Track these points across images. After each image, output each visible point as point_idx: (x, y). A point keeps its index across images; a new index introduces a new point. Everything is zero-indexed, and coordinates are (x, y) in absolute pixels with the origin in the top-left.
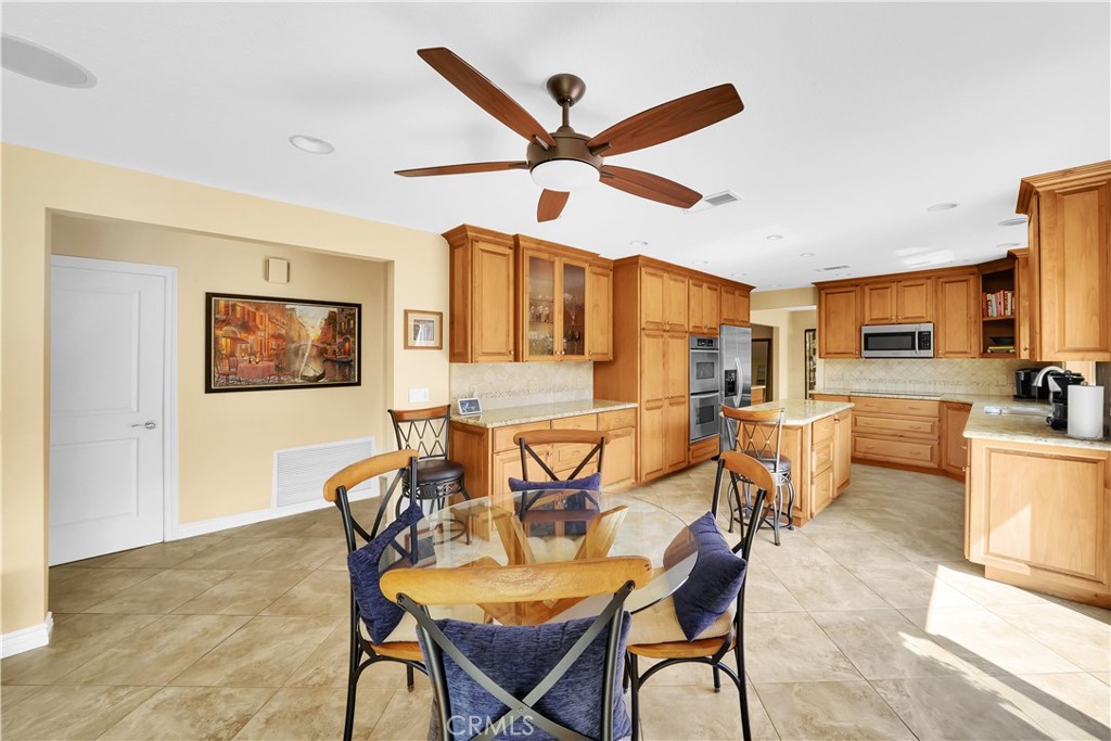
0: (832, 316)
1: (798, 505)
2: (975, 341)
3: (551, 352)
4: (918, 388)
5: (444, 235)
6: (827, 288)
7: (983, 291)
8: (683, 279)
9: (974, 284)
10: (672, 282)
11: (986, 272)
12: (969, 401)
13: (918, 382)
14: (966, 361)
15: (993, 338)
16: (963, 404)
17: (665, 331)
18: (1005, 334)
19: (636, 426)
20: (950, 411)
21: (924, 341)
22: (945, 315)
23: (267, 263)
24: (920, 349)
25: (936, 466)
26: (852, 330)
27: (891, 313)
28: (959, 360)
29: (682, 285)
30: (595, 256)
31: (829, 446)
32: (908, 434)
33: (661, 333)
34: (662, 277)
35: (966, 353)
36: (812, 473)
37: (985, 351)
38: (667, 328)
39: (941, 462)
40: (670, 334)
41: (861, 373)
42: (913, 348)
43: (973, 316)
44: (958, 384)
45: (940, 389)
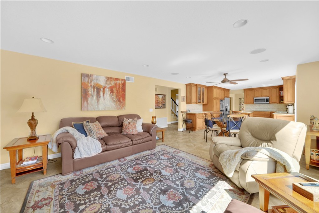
0: (247, 95)
2: (278, 100)
3: (200, 103)
5: (186, 84)
6: (246, 90)
8: (219, 89)
9: (278, 89)
11: (280, 87)
13: (266, 109)
21: (267, 100)
22: (272, 95)
23: (156, 89)
26: (252, 98)
27: (260, 95)
30: (206, 86)
35: (276, 102)
37: (280, 102)
40: (217, 99)
41: (254, 107)
42: (265, 102)
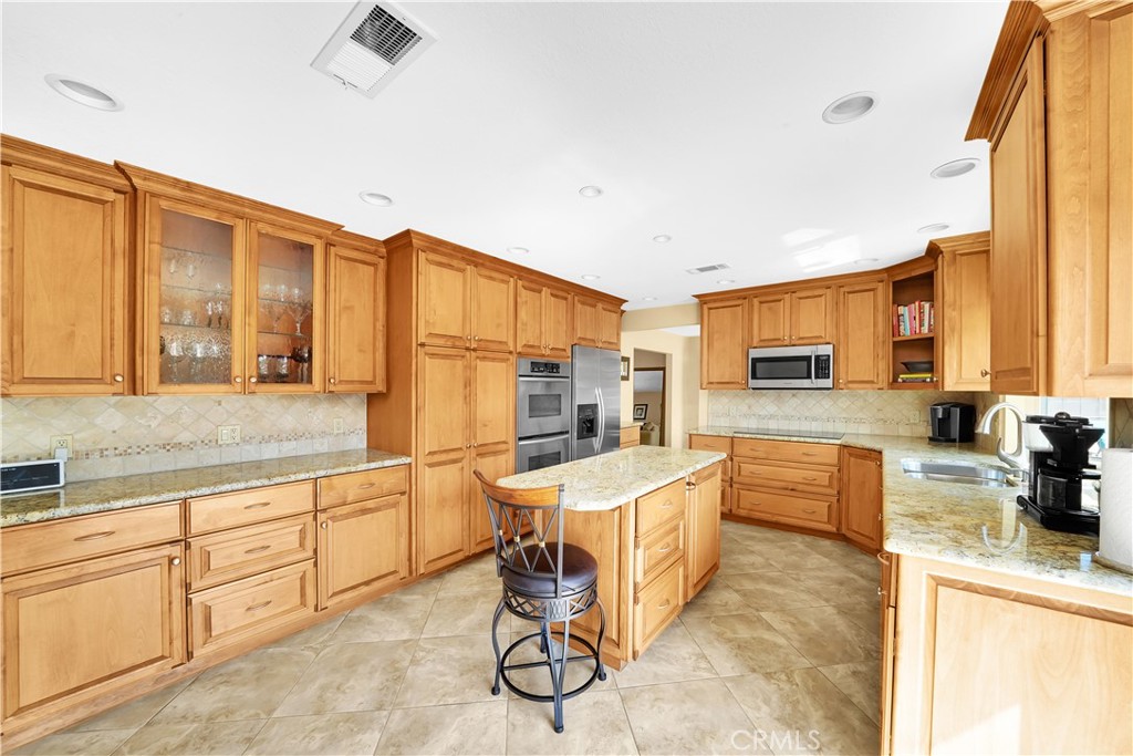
0: (716, 336)
1: (615, 637)
2: (884, 368)
3: (227, 379)
4: (815, 427)
6: (710, 301)
7: (894, 303)
8: (505, 277)
9: (884, 292)
10: (482, 281)
11: (897, 279)
12: (877, 446)
13: (815, 419)
14: (871, 392)
15: (904, 364)
16: (868, 450)
17: (468, 349)
18: (918, 357)
19: (407, 492)
20: (852, 459)
21: (822, 367)
22: (847, 334)
24: (817, 377)
25: (834, 529)
26: (739, 356)
27: (783, 332)
28: (862, 392)
29: (504, 286)
30: (338, 228)
31: (676, 528)
32: (800, 487)
33: (463, 352)
34: (462, 271)
35: (872, 382)
36: (635, 585)
37: (895, 380)
38: (474, 345)
39: (840, 523)
40: (479, 354)
41: (750, 407)
42: (809, 377)
43: (881, 335)
44: (861, 421)
45: (840, 428)
